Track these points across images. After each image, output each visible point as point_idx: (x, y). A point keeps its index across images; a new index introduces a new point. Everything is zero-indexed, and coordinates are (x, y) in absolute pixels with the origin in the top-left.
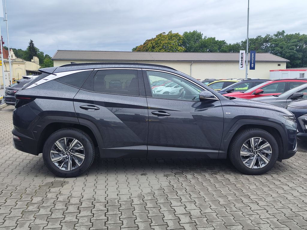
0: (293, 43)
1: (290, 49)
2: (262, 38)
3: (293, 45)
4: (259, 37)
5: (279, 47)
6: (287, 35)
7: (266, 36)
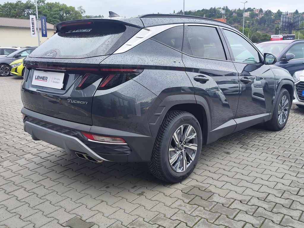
0: (55, 11)
1: (54, 18)
2: (22, 3)
3: (56, 14)
4: (19, 2)
5: (43, 15)
6: (48, 4)
7: (27, 2)
